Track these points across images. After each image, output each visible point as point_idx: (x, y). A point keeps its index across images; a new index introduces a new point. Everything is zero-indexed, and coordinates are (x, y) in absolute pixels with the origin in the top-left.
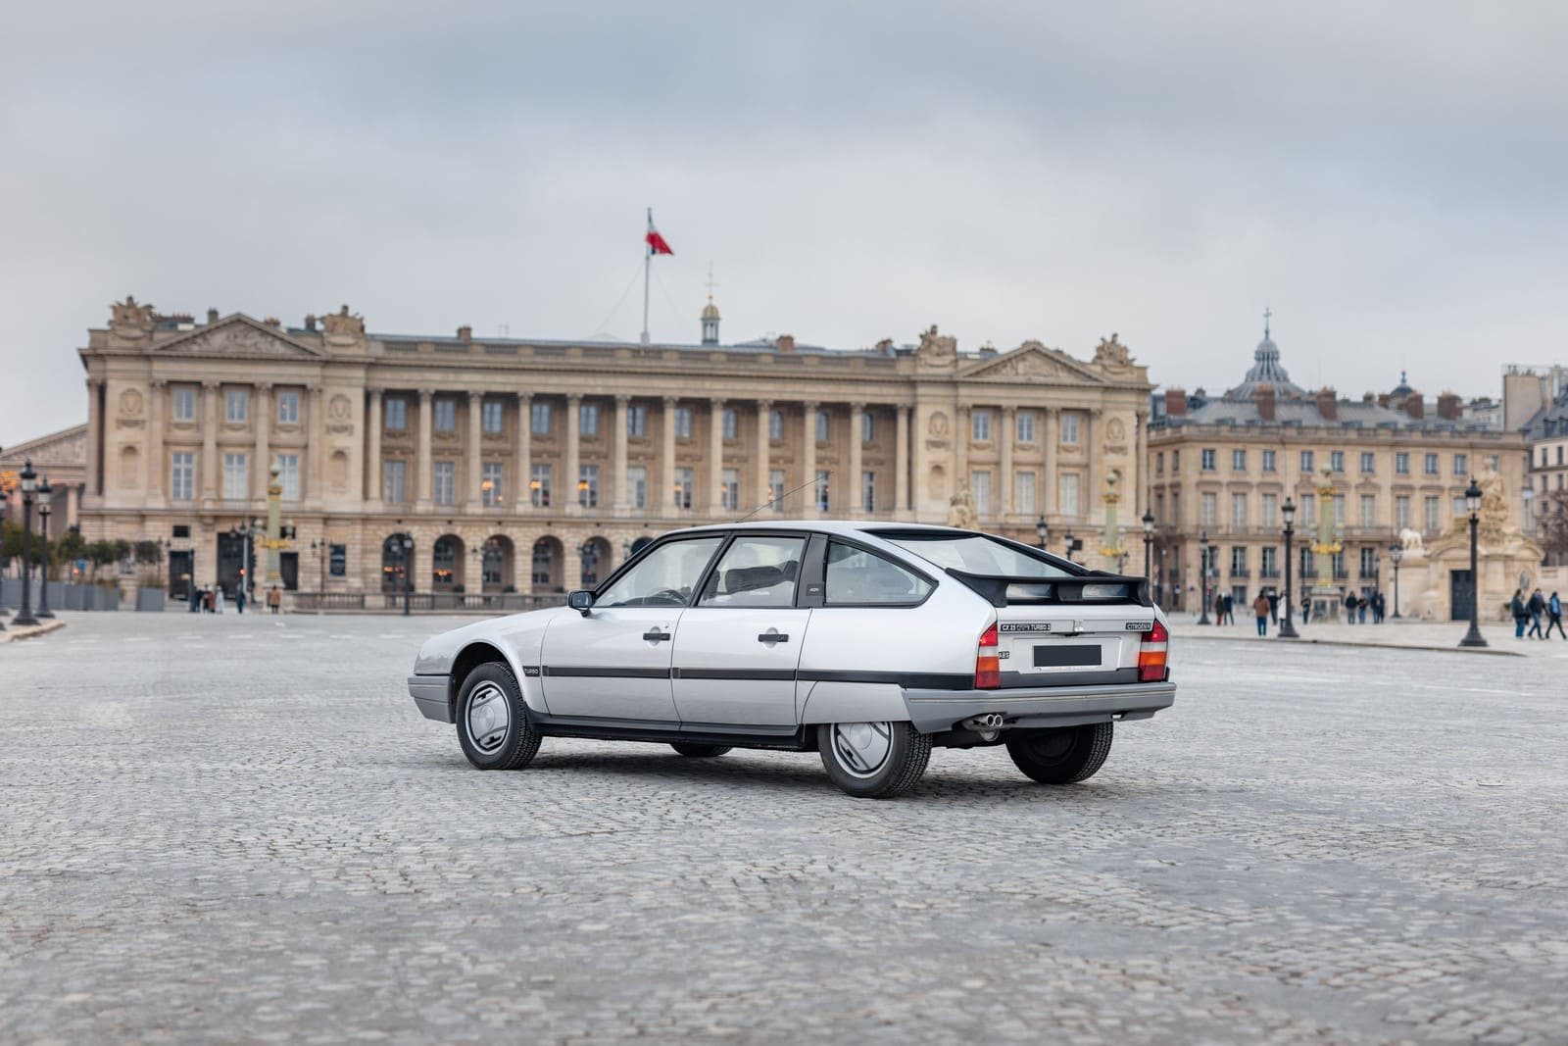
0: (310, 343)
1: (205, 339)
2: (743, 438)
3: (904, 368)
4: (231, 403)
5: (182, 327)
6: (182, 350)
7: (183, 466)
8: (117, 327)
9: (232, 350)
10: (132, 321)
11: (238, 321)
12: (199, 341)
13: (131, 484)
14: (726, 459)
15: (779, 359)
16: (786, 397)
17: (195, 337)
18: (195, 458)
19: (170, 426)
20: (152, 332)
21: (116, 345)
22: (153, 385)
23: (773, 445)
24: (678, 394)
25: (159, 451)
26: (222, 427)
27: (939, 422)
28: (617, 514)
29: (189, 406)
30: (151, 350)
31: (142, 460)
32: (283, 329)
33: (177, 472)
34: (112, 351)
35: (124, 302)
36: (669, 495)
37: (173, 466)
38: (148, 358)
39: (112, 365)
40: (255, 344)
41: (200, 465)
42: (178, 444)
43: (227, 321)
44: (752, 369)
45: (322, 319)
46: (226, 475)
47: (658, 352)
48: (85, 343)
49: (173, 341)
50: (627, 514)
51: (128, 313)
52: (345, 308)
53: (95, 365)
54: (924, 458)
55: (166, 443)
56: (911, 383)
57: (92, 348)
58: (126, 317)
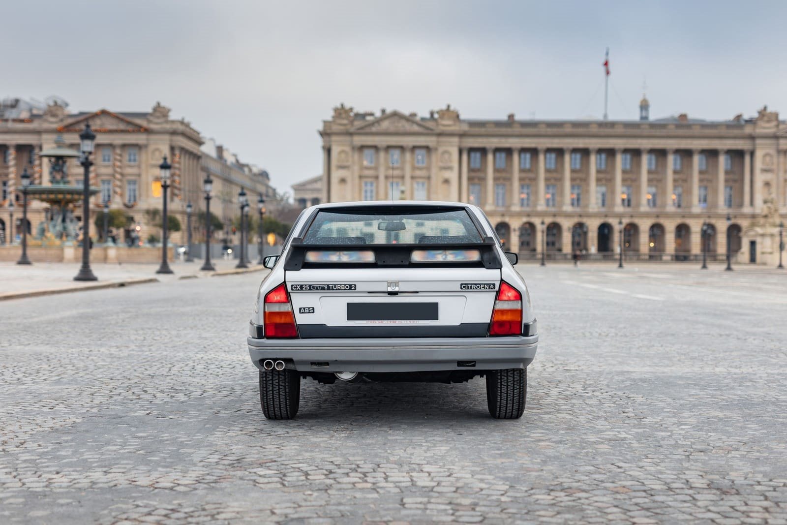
0: (431, 124)
1: (379, 124)
2: (660, 169)
3: (748, 130)
4: (392, 156)
5: (369, 118)
6: (367, 130)
7: (369, 188)
8: (336, 119)
9: (392, 129)
10: (344, 116)
11: (395, 115)
12: (376, 125)
13: (344, 198)
14: (650, 180)
15: (678, 126)
16: (682, 147)
17: (374, 123)
18: (375, 185)
19: (363, 168)
20: (353, 121)
21: (335, 128)
22: (353, 148)
23: (675, 172)
24: (623, 147)
25: (357, 181)
26: (388, 168)
27: (768, 159)
28: (590, 210)
29: (372, 157)
30: (352, 130)
31: (349, 186)
32: (418, 119)
33: (366, 191)
34: (334, 131)
35: (339, 106)
36: (618, 201)
37: (364, 188)
38: (351, 134)
39: (334, 138)
40: (403, 126)
41: (377, 187)
42: (366, 177)
43: (390, 115)
44: (663, 132)
45: (438, 112)
46: (390, 191)
47: (613, 124)
48: (321, 127)
49: (363, 125)
50: (596, 210)
51: (341, 112)
52: (449, 106)
53: (327, 138)
54: (760, 178)
55: (361, 177)
56: (752, 138)
57: (324, 130)
58: (340, 114)
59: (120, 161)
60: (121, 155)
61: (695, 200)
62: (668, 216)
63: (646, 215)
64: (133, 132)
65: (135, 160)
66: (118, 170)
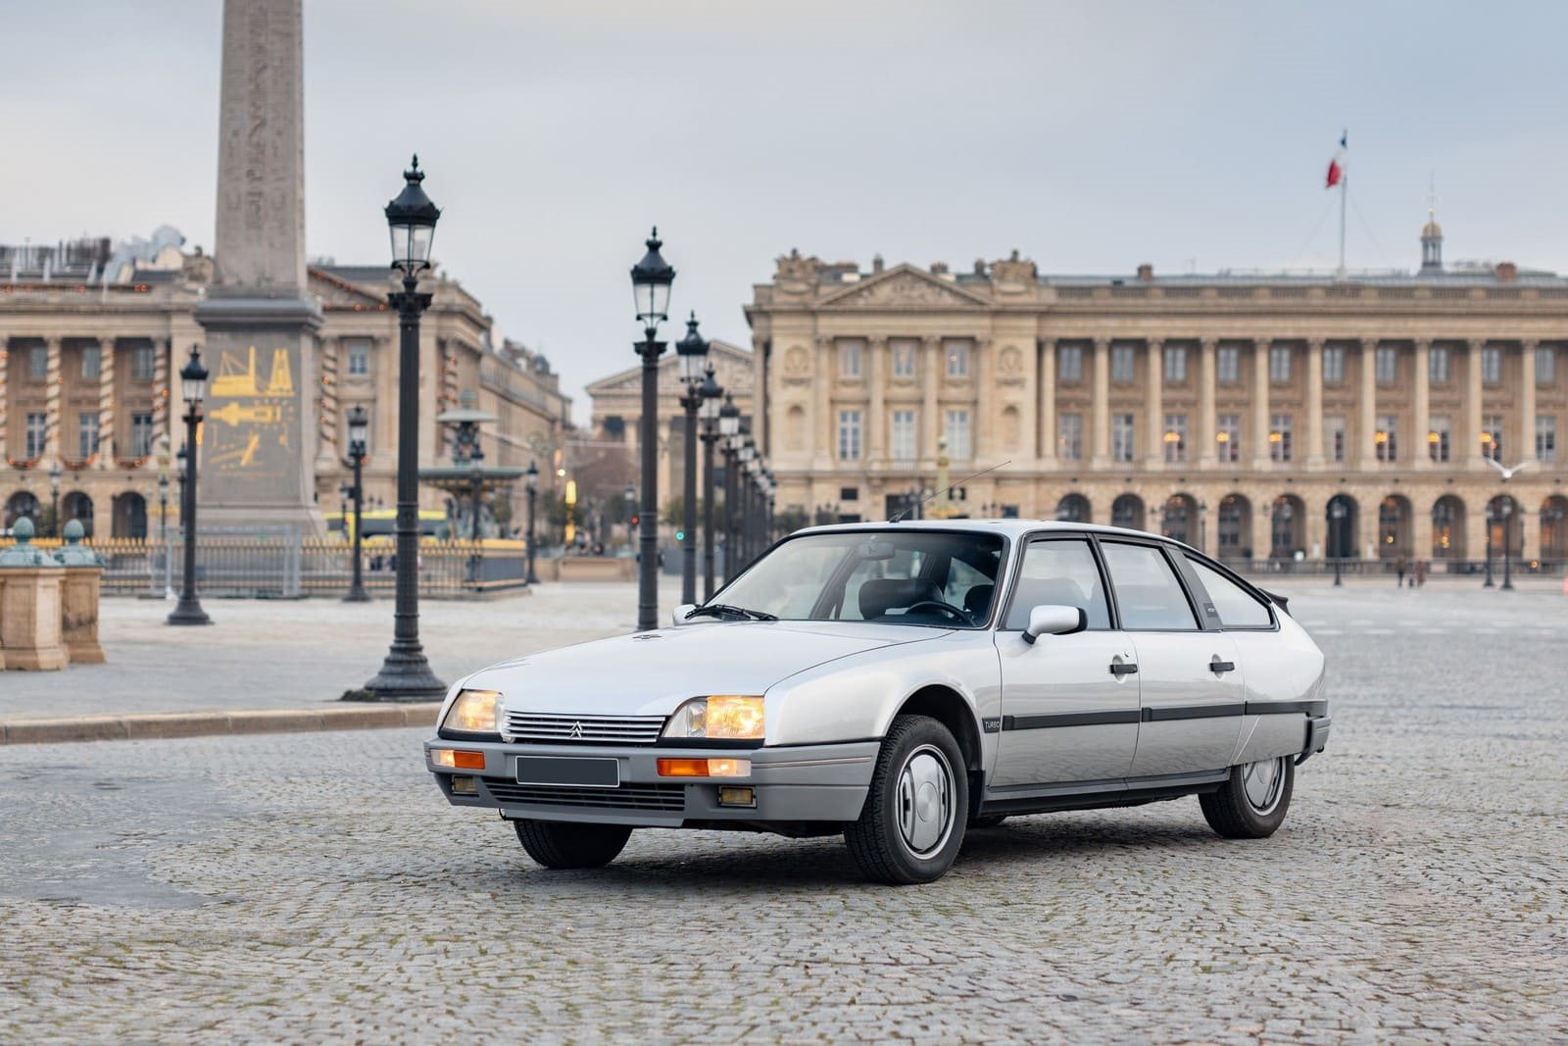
0: (979, 292)
1: (871, 293)
2: (1455, 381)
4: (898, 355)
5: (847, 277)
6: (849, 304)
7: (850, 425)
8: (782, 282)
9: (898, 302)
10: (797, 275)
11: (905, 272)
12: (865, 293)
13: (797, 445)
14: (1433, 405)
15: (1491, 292)
16: (1501, 335)
17: (861, 290)
18: (862, 416)
19: (836, 383)
20: (817, 286)
21: (780, 300)
22: (818, 342)
23: (1487, 387)
24: (1376, 335)
25: (825, 409)
26: (889, 383)
28: (1311, 468)
29: (855, 362)
30: (816, 305)
31: (808, 419)
32: (949, 278)
33: (844, 432)
34: (779, 307)
35: (788, 255)
36: (1370, 449)
37: (839, 425)
38: (813, 313)
39: (777, 322)
40: (922, 296)
41: (868, 422)
42: (844, 402)
43: (893, 272)
44: (1462, 304)
45: (992, 266)
46: (893, 434)
47: (1354, 289)
48: (749, 300)
49: (838, 295)
50: (1322, 468)
52: (1015, 253)
53: (759, 322)
55: (833, 402)
57: (758, 304)
58: (791, 271)
59: (334, 371)
60: (334, 360)
61: (1529, 446)
62: (1473, 479)
63: (1427, 478)
64: (363, 310)
65: (363, 370)
66: (331, 390)
